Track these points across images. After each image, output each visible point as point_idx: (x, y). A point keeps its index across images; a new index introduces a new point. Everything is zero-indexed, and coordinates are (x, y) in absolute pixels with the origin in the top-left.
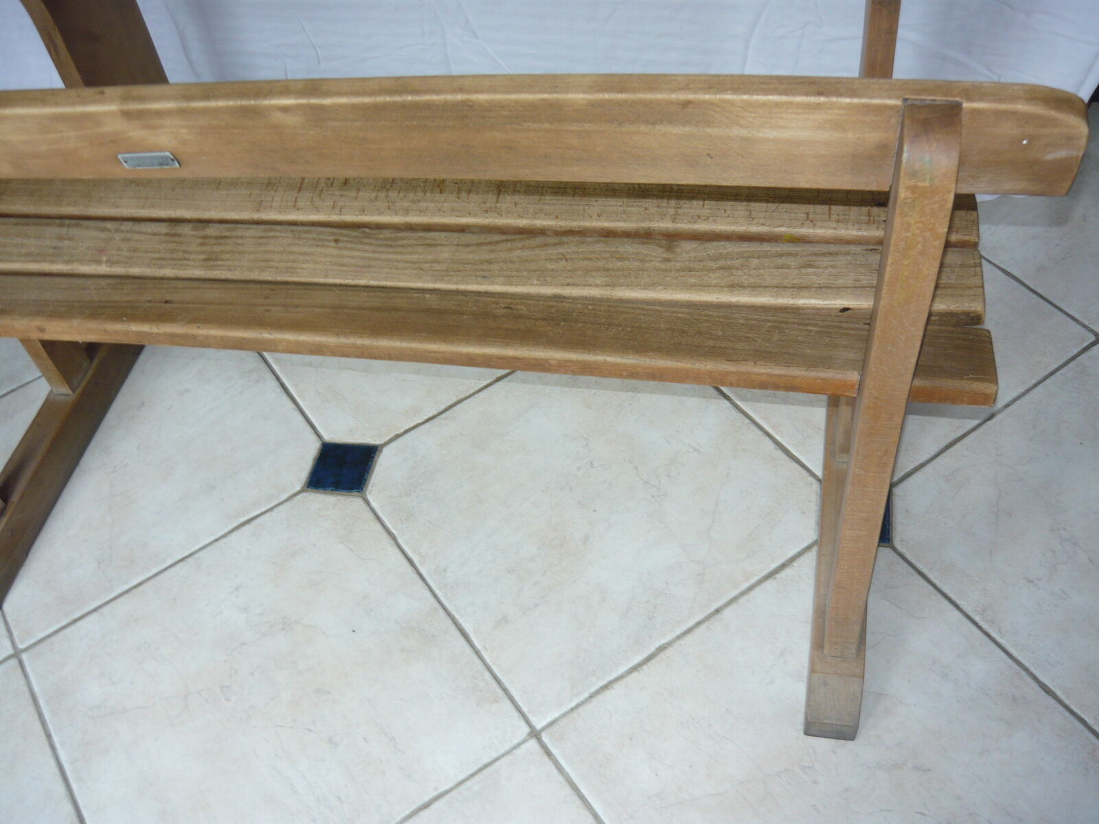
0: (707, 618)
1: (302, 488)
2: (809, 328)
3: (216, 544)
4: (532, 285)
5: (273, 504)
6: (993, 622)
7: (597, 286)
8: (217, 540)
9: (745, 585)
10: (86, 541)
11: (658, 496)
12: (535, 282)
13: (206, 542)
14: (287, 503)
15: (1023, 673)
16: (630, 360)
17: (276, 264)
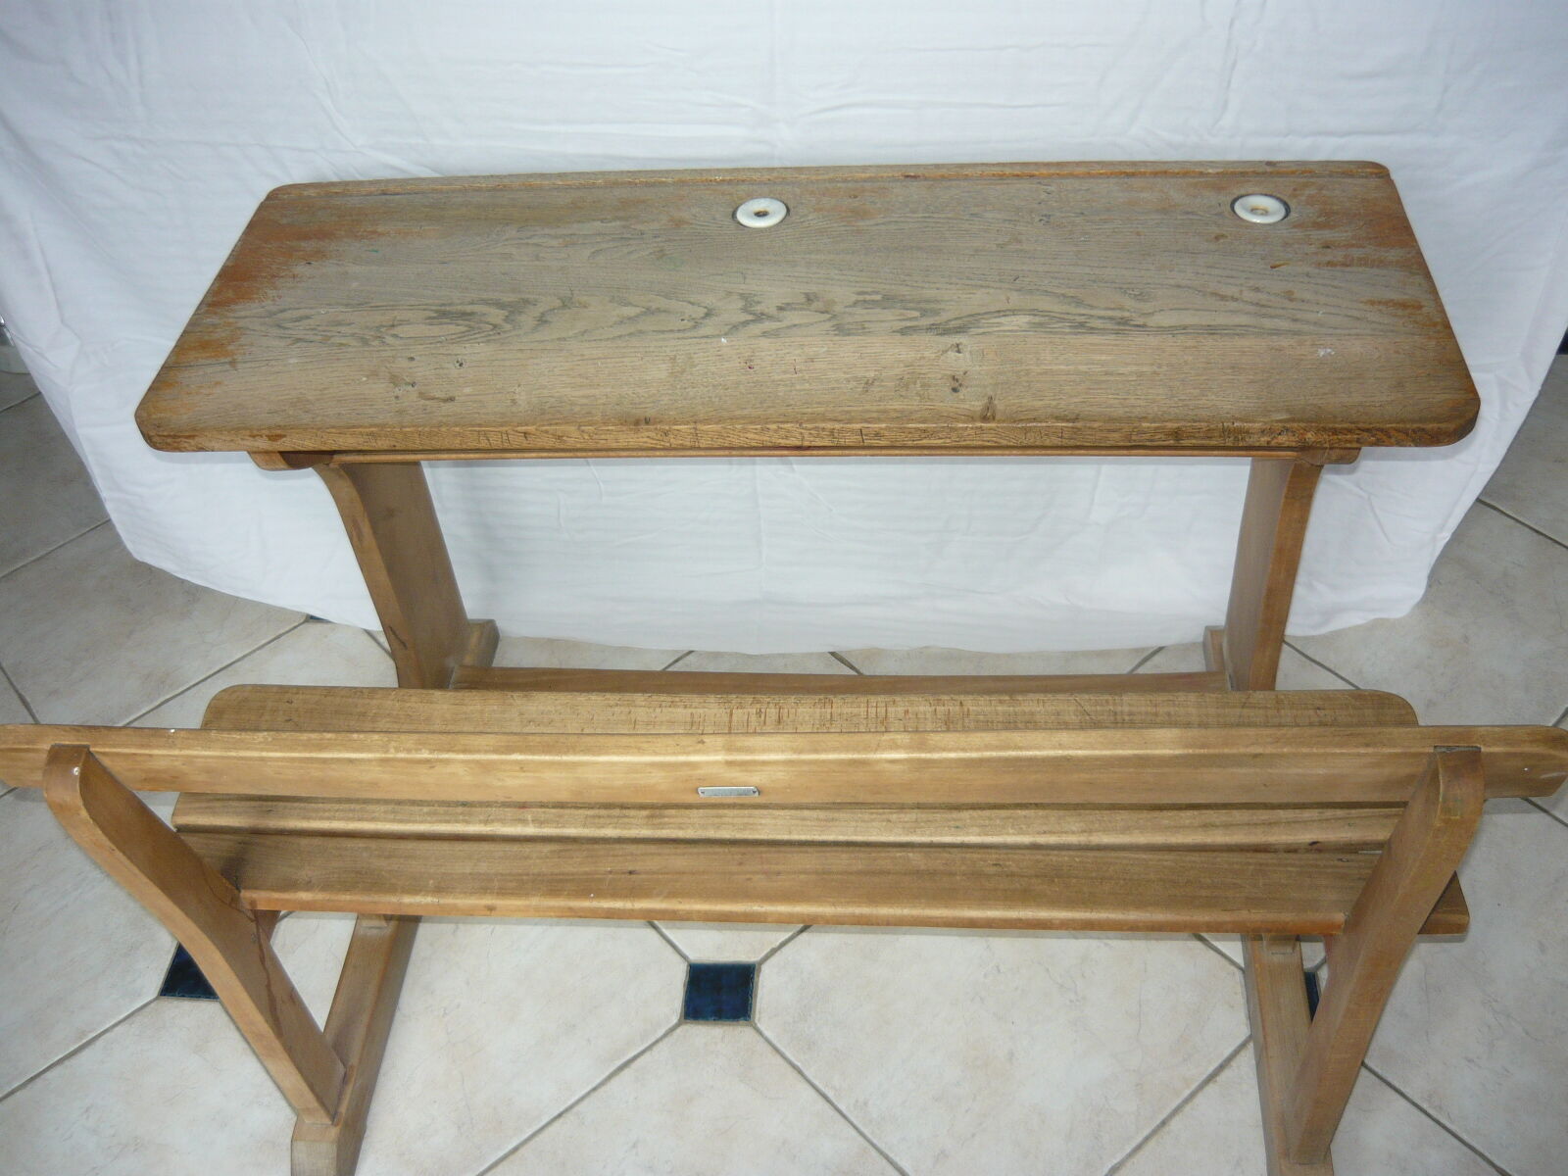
0: (1154, 1132)
1: (679, 1020)
2: (1290, 869)
3: (595, 1094)
4: (1008, 834)
5: (650, 1042)
6: (1440, 1108)
7: (1073, 833)
8: (595, 1089)
9: (1187, 1093)
10: (435, 1102)
11: (1077, 1000)
12: (1011, 831)
13: (583, 1092)
14: (666, 1040)
15: (1479, 1159)
16: (1133, 916)
17: (730, 820)
